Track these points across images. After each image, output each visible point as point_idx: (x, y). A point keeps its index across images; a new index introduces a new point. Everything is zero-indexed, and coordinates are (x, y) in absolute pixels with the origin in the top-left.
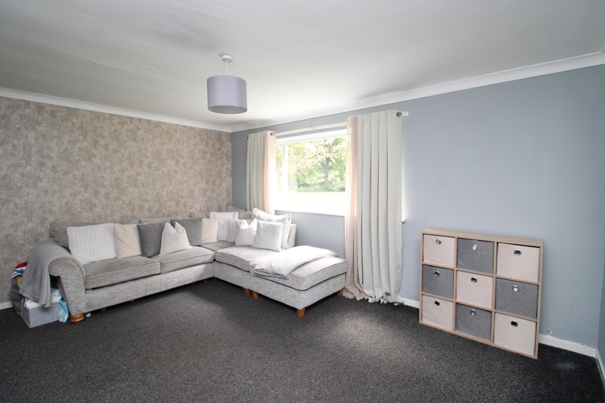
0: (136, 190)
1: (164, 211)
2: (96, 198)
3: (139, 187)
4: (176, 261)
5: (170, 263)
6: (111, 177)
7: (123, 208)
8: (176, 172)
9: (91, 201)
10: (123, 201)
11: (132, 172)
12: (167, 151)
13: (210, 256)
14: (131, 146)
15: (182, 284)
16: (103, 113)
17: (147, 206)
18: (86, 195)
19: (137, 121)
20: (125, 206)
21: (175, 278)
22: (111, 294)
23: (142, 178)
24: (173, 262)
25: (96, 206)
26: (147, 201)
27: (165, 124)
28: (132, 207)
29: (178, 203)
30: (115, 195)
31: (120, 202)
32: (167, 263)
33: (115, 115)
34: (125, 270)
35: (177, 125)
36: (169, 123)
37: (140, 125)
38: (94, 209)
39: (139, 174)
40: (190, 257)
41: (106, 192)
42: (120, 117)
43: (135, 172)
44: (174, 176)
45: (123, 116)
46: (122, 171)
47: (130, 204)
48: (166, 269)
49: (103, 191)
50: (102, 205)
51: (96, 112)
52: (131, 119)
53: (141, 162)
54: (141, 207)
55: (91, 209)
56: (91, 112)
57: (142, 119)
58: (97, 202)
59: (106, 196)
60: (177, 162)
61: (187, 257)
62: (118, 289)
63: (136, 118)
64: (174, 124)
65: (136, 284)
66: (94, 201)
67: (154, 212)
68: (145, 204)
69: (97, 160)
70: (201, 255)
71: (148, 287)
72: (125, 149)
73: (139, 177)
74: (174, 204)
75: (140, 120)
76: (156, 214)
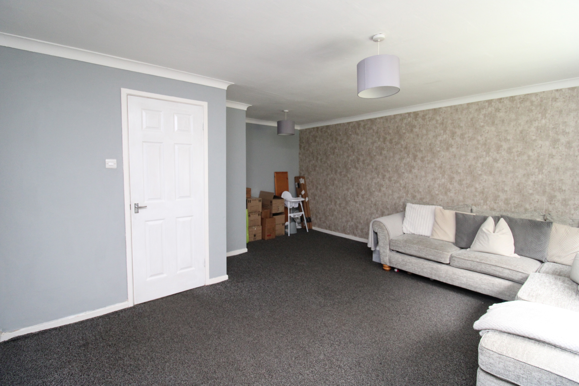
0: (491, 178)
1: (527, 206)
2: (451, 184)
3: (494, 174)
4: (467, 259)
5: (459, 258)
6: (465, 165)
7: (475, 196)
8: (552, 156)
9: (446, 186)
10: (476, 189)
11: (487, 159)
12: (537, 129)
13: (520, 274)
14: (488, 131)
15: (472, 289)
16: (461, 105)
17: (503, 196)
18: (443, 180)
19: (497, 103)
20: (477, 194)
21: (462, 277)
22: (403, 260)
23: (499, 165)
24: (463, 259)
25: (450, 190)
26: (503, 191)
27: (536, 94)
28: (485, 195)
29: (551, 199)
30: (468, 182)
31: (473, 189)
32: (456, 257)
33: (472, 103)
34: (416, 246)
35: (557, 90)
36: (544, 92)
37: (500, 106)
38: (448, 193)
39: (495, 160)
40: (487, 263)
41: (459, 178)
42: (477, 103)
43: (491, 159)
44: (548, 161)
45: (481, 101)
46: (477, 158)
47: (482, 193)
48: (454, 262)
49: (457, 178)
50: (455, 190)
51: (455, 106)
52: (490, 102)
53: (499, 148)
54: (496, 198)
55: (446, 193)
56: (451, 107)
57: (504, 98)
58: (451, 187)
59: (460, 182)
60: (555, 141)
61: (483, 261)
62: (409, 259)
63: (495, 99)
64: (552, 91)
65: (423, 262)
66: (449, 186)
67: (513, 205)
68: (500, 194)
69: (453, 150)
70: (505, 266)
71: (433, 271)
72: (481, 136)
73: (495, 164)
74: (545, 199)
75: (500, 100)
76: (515, 208)
